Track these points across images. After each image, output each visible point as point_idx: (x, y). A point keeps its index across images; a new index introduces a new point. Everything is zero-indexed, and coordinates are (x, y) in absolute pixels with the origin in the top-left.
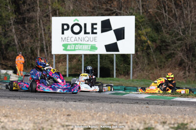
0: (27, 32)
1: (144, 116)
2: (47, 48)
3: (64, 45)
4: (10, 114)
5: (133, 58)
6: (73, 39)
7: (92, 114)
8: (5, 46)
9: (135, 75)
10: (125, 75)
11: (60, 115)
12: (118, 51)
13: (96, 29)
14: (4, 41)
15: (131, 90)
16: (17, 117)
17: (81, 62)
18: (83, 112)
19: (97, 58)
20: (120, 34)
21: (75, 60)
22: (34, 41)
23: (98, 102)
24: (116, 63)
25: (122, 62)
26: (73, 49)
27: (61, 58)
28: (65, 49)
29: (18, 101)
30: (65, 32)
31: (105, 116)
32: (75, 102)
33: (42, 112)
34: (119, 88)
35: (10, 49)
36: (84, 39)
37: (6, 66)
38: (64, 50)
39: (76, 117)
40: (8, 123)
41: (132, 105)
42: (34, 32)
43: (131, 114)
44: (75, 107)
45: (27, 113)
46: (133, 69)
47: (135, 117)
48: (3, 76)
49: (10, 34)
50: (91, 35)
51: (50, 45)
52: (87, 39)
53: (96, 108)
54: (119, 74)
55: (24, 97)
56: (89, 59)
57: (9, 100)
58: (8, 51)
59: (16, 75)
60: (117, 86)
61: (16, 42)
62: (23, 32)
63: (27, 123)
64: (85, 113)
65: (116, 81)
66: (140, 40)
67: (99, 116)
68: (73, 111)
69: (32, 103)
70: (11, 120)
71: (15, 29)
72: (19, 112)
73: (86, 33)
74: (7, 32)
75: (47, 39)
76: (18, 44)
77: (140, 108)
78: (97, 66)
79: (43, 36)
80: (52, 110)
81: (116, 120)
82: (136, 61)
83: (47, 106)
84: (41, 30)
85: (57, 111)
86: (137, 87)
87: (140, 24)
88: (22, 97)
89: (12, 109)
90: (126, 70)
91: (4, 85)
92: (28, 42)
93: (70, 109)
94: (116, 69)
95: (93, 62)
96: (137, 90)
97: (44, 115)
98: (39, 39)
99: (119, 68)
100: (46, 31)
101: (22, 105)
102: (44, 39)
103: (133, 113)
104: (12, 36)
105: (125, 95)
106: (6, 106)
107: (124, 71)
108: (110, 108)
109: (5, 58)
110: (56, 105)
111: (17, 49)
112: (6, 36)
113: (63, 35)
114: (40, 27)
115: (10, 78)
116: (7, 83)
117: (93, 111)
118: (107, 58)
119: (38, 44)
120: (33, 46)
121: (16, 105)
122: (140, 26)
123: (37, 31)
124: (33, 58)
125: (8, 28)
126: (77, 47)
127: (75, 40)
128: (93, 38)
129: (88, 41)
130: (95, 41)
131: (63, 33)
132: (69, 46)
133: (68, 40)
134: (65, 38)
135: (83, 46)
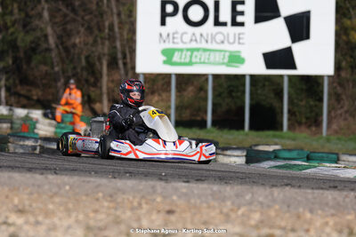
0: (79, 19)
1: (350, 217)
2: (125, 57)
3: (165, 52)
4: (31, 206)
5: (329, 84)
6: (187, 38)
7: (225, 210)
8: (25, 53)
9: (334, 126)
10: (309, 126)
11: (149, 212)
12: (293, 67)
13: (242, 13)
14: (24, 40)
15: (322, 160)
16: (48, 214)
17: (206, 92)
18: (205, 205)
19: (244, 85)
20: (299, 27)
21: (191, 88)
22: (95, 41)
23: (241, 184)
24: (289, 98)
25: (304, 95)
26: (187, 60)
27: (157, 83)
28: (169, 62)
29: (51, 177)
30: (168, 19)
31: (257, 216)
32: (188, 182)
33: (106, 204)
34: (294, 154)
35: (36, 58)
36: (213, 38)
37: (28, 98)
38: (165, 62)
39: (188, 215)
40: (26, 227)
41: (321, 191)
42: (95, 21)
43: (320, 212)
44: (186, 194)
45: (70, 206)
46: (329, 112)
47: (327, 219)
48: (18, 122)
49: (36, 22)
50: (229, 29)
51: (133, 51)
52: (219, 38)
53: (237, 196)
54: (295, 122)
55: (66, 170)
56: (225, 85)
57: (28, 175)
58: (33, 64)
59: (47, 121)
60: (290, 150)
61: (52, 41)
62: (68, 19)
63: (69, 227)
64: (209, 207)
65: (289, 138)
66: (348, 43)
67: (243, 215)
68: (182, 203)
69: (84, 181)
70: (32, 219)
71: (49, 10)
72: (53, 203)
73: (217, 23)
74: (31, 17)
75: (125, 37)
76: (57, 46)
77: (340, 199)
78: (244, 102)
79: (116, 29)
80: (131, 198)
81: (283, 224)
82: (335, 93)
83: (119, 190)
84: (112, 14)
85: (143, 201)
86: (337, 154)
87: (348, 5)
88: (60, 170)
89: (35, 195)
90: (313, 114)
91: (22, 143)
92: (80, 42)
93: (175, 198)
94: (289, 111)
95: (234, 94)
96: (337, 161)
97: (112, 211)
98: (107, 37)
99: (296, 109)
100: (123, 17)
101: (59, 187)
102: (118, 35)
103: (323, 210)
104: (41, 29)
105: (308, 171)
106: (21, 189)
107: (308, 115)
108: (270, 197)
109: (24, 81)
110: (141, 187)
111: (55, 60)
112: (28, 28)
113: (163, 27)
114: (108, 6)
115: (35, 128)
116: (28, 138)
117: (229, 203)
118: (267, 83)
119: (103, 49)
120: (93, 52)
121: (46, 187)
122: (348, 9)
123: (102, 17)
124: (92, 80)
125: (32, 9)
126: (197, 56)
127: (191, 40)
128: (235, 35)
129: (223, 42)
130: (239, 43)
131: (163, 23)
132: (176, 54)
133: (175, 40)
134: (168, 35)
135: (212, 54)
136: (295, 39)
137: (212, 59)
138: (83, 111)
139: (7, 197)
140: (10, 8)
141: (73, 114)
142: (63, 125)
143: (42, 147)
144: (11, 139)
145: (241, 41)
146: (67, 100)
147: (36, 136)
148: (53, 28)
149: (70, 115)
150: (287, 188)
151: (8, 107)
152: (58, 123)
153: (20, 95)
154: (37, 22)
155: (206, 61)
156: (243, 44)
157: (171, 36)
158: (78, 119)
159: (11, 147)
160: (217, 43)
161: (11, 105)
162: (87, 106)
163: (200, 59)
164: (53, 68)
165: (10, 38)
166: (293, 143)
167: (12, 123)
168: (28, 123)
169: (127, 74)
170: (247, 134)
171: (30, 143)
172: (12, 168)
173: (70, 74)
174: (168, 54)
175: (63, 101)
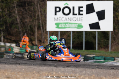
0: (27, 13)
2: (43, 26)
4: (11, 76)
5: (111, 34)
6: (63, 19)
8: (10, 25)
9: (113, 48)
10: (105, 48)
12: (99, 28)
13: (82, 11)
14: (9, 20)
15: (109, 59)
16: (17, 78)
17: (70, 37)
19: (83, 35)
20: (101, 15)
21: (65, 36)
22: (33, 21)
23: (82, 68)
24: (98, 39)
26: (64, 27)
28: (58, 27)
29: (18, 66)
30: (57, 13)
32: (64, 67)
33: (37, 75)
34: (100, 58)
35: (13, 26)
36: (72, 19)
37: (11, 40)
38: (56, 27)
41: (109, 70)
42: (33, 14)
43: (108, 77)
44: (63, 71)
45: (25, 75)
46: (111, 44)
48: (7, 48)
50: (78, 16)
51: (46, 24)
52: (74, 19)
53: (81, 72)
54: (100, 47)
55: (23, 63)
56: (77, 35)
57: (11, 65)
58: (12, 28)
59: (17, 47)
60: (98, 56)
61: (18, 21)
62: (24, 13)
65: (98, 52)
66: (117, 20)
67: (82, 78)
68: (62, 74)
69: (29, 67)
71: (17, 10)
72: (19, 75)
73: (74, 14)
74: (11, 13)
75: (43, 19)
76: (20, 22)
77: (115, 72)
78: (83, 41)
79: (40, 17)
80: (45, 73)
82: (113, 37)
83: (41, 70)
84: (39, 11)
85: (49, 74)
86: (114, 58)
87: (117, 8)
88: (21, 64)
89: (13, 72)
90: (106, 44)
91: (8, 55)
92: (28, 21)
93: (60, 73)
94: (98, 43)
95: (79, 38)
96: (114, 60)
97: (39, 77)
98: (37, 19)
99: (100, 43)
100: (42, 12)
101: (21, 69)
102: (40, 19)
103: (109, 76)
104: (15, 17)
105: (104, 63)
106: (8, 70)
107: (104, 45)
108: (91, 72)
109: (9, 34)
110: (48, 69)
111: (19, 27)
112: (10, 16)
114: (37, 9)
115: (13, 50)
116: (11, 53)
117: (78, 74)
118: (90, 34)
119: (36, 23)
120: (32, 24)
121: (17, 69)
122: (117, 9)
123: (35, 13)
124: (32, 34)
125: (12, 10)
126: (67, 25)
127: (65, 20)
128: (80, 18)
129: (75, 21)
130: (81, 21)
131: (56, 14)
132: (60, 24)
133: (60, 20)
134: (57, 18)
135: (72, 25)
136: (100, 19)
137: (72, 26)
138: (29, 44)
139: (3, 73)
140: (4, 10)
141: (26, 45)
142: (22, 49)
143: (15, 56)
144: (5, 54)
145: (82, 20)
146: (24, 40)
147: (13, 52)
148: (19, 16)
149: (25, 45)
150: (97, 69)
151: (4, 43)
152: (21, 48)
153: (8, 39)
154: (13, 14)
156: (82, 21)
157: (58, 19)
158: (27, 46)
159: (5, 56)
161: (5, 42)
162: (30, 42)
164: (19, 29)
165: (4, 20)
166: (99, 54)
167: (5, 48)
168: (11, 48)
169: (44, 31)
170: (84, 51)
171: (11, 55)
172: (5, 63)
173: (25, 32)
174: (57, 25)
175: (22, 41)
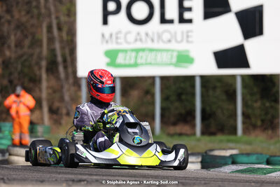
2: (65, 61)
6: (131, 38)
10: (265, 129)
12: (246, 65)
13: (190, 9)
17: (153, 95)
19: (193, 86)
24: (243, 99)
25: (258, 96)
26: (132, 61)
38: (108, 64)
52: (166, 36)
54: (250, 126)
56: (173, 87)
60: (248, 154)
73: (163, 20)
75: (65, 38)
78: (194, 105)
79: (55, 30)
90: (269, 116)
94: (243, 114)
95: (184, 97)
99: (250, 111)
113: (105, 27)
126: (143, 57)
127: (136, 40)
128: (182, 33)
129: (170, 41)
130: (188, 41)
131: (105, 22)
132: (120, 55)
133: (119, 41)
134: (111, 35)
136: (247, 35)
137: (159, 59)
145: (190, 39)
155: (153, 62)
156: (192, 42)
157: (114, 37)
160: (163, 42)
163: (146, 60)
170: (198, 140)
174: (112, 56)
